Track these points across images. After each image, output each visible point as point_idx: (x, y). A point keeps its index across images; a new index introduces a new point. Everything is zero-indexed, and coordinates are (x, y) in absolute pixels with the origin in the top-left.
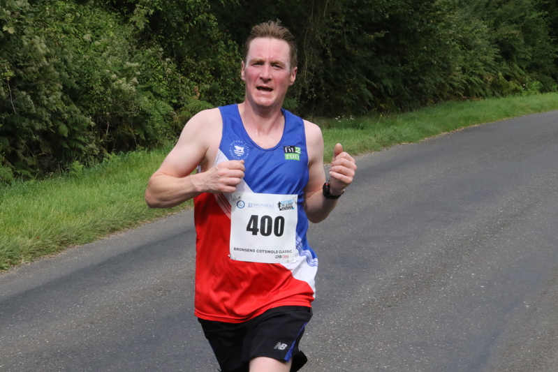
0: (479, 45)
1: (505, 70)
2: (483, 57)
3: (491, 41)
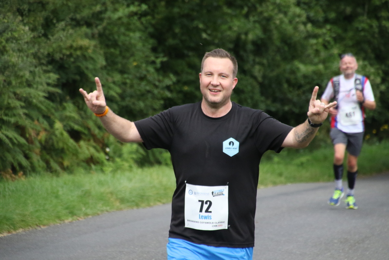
0: (14, 65)
1: (69, 118)
2: (24, 91)
3: (39, 59)
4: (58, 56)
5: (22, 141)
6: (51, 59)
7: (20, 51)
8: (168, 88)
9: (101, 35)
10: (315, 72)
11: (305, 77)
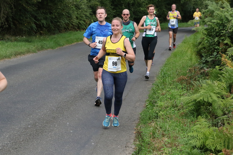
0: (83, 8)
1: (94, 19)
2: (85, 13)
3: (88, 6)
4: (92, 6)
5: (85, 23)
6: (90, 7)
7: (84, 5)
8: (114, 13)
9: (101, 2)
10: (144, 10)
11: (142, 11)
